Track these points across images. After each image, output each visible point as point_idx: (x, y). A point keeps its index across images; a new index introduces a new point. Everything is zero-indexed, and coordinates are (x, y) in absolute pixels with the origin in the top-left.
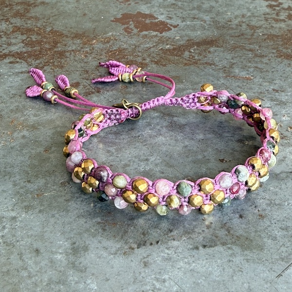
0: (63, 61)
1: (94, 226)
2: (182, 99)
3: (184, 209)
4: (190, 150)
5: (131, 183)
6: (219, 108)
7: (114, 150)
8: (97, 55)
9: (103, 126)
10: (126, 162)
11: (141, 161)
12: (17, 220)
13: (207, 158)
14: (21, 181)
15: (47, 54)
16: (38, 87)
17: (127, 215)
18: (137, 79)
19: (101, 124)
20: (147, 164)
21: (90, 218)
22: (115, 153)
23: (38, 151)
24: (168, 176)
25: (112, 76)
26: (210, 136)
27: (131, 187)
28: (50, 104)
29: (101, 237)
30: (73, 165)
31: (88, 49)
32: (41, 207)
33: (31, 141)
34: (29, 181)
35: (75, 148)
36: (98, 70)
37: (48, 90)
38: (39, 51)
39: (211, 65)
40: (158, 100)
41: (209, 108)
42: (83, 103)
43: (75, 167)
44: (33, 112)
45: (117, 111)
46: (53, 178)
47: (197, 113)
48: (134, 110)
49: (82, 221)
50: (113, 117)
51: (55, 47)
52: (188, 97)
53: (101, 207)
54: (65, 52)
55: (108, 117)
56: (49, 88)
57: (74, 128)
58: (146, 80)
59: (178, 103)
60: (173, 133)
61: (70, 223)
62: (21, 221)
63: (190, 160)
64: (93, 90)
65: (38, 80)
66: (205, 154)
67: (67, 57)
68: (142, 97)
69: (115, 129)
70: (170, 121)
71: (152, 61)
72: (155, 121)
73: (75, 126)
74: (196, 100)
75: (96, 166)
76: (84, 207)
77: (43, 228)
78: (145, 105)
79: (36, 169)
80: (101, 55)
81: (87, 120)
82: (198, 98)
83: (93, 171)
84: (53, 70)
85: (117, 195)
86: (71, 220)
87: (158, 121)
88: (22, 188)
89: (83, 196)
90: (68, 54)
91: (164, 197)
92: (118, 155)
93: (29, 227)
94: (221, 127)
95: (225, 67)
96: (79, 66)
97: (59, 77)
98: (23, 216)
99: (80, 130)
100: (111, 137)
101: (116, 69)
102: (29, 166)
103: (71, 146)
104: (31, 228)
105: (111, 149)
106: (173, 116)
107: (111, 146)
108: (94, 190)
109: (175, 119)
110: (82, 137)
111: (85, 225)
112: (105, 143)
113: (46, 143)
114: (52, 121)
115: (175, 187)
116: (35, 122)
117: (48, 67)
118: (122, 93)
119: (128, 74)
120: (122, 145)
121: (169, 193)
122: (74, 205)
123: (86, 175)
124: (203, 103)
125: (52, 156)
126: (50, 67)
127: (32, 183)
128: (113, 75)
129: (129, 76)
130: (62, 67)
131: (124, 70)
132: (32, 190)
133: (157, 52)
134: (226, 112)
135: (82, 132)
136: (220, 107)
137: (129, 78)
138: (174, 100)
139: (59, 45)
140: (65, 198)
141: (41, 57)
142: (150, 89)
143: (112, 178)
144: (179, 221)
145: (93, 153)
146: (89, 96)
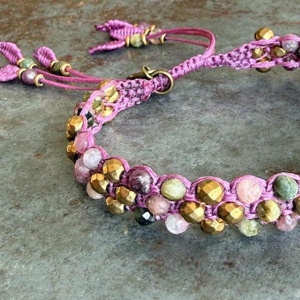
0: (43, 31)
1: (139, 270)
2: (229, 55)
3: (287, 222)
4: (257, 127)
5: (193, 188)
6: (285, 63)
7: (143, 142)
8: (88, 18)
9: (119, 108)
10: (166, 156)
11: (189, 152)
12: (6, 275)
13: (288, 135)
14: (4, 207)
15: (19, 25)
16: (12, 66)
17: (190, 242)
18: (152, 41)
19: (116, 106)
20: (199, 156)
21: (129, 256)
22: (145, 146)
23: (26, 157)
24: (237, 170)
25: (116, 42)
26: (280, 103)
27: (193, 195)
28: (33, 88)
29: (156, 288)
30: (87, 171)
31: (74, 14)
32: (43, 248)
33: (12, 143)
34: (18, 207)
35: (86, 143)
36: (94, 37)
37: (27, 68)
38: (8, 23)
39: (247, 13)
40: (194, 61)
41: (268, 65)
42: (82, 81)
43: (91, 175)
44: (10, 102)
45: (138, 82)
46: (56, 196)
47: (250, 75)
48: (161, 79)
49: (117, 263)
50: (132, 92)
51: (29, 16)
52: (238, 51)
53: (144, 234)
54: (44, 20)
55: (125, 93)
56: (28, 66)
57: (78, 114)
58: (165, 40)
59: (224, 61)
60: (225, 107)
61: (97, 270)
62: (13, 278)
63: (263, 142)
64: (93, 63)
65: (11, 57)
66: (283, 129)
67: (47, 26)
68: (165, 63)
69: (137, 111)
70: (214, 90)
71: (166, 18)
72: (193, 93)
73: (80, 110)
74: (250, 54)
75: (128, 167)
76: (115, 239)
77: (53, 284)
78: (176, 70)
79: (26, 185)
80: (94, 18)
81: (97, 99)
82: (253, 50)
83: (124, 176)
84: (31, 43)
85: (169, 212)
86: (97, 264)
87: (197, 92)
88: (7, 219)
89: (109, 220)
90: (48, 22)
91: (252, 206)
92: (150, 149)
93: (28, 286)
94: (291, 89)
95: (267, 13)
96: (66, 34)
97: (40, 50)
98: (15, 267)
99: (89, 116)
100: (133, 124)
101: (119, 31)
102: (14, 181)
103: (79, 142)
104: (32, 287)
105: (137, 140)
106: (217, 83)
107: (137, 137)
108: (128, 207)
109: (221, 86)
110: (90, 128)
111: (123, 269)
112: (125, 133)
113: (36, 144)
114: (40, 111)
115: (270, 187)
116: (14, 114)
117: (23, 40)
118: (135, 62)
119: (139, 35)
120: (153, 133)
121: (261, 198)
122: (99, 237)
123: (112, 184)
124: (259, 59)
125: (48, 161)
126: (27, 41)
127: (22, 209)
128: (117, 40)
129: (141, 37)
130: (43, 39)
131: (132, 32)
132: (24, 220)
133: (169, 6)
134: (295, 66)
135: (91, 119)
136: (285, 60)
137: (141, 41)
138: (217, 58)
139: (34, 13)
140: (80, 227)
141: (11, 30)
142: (173, 52)
143: (159, 184)
144: (280, 242)
145: (111, 150)
146: (89, 70)
